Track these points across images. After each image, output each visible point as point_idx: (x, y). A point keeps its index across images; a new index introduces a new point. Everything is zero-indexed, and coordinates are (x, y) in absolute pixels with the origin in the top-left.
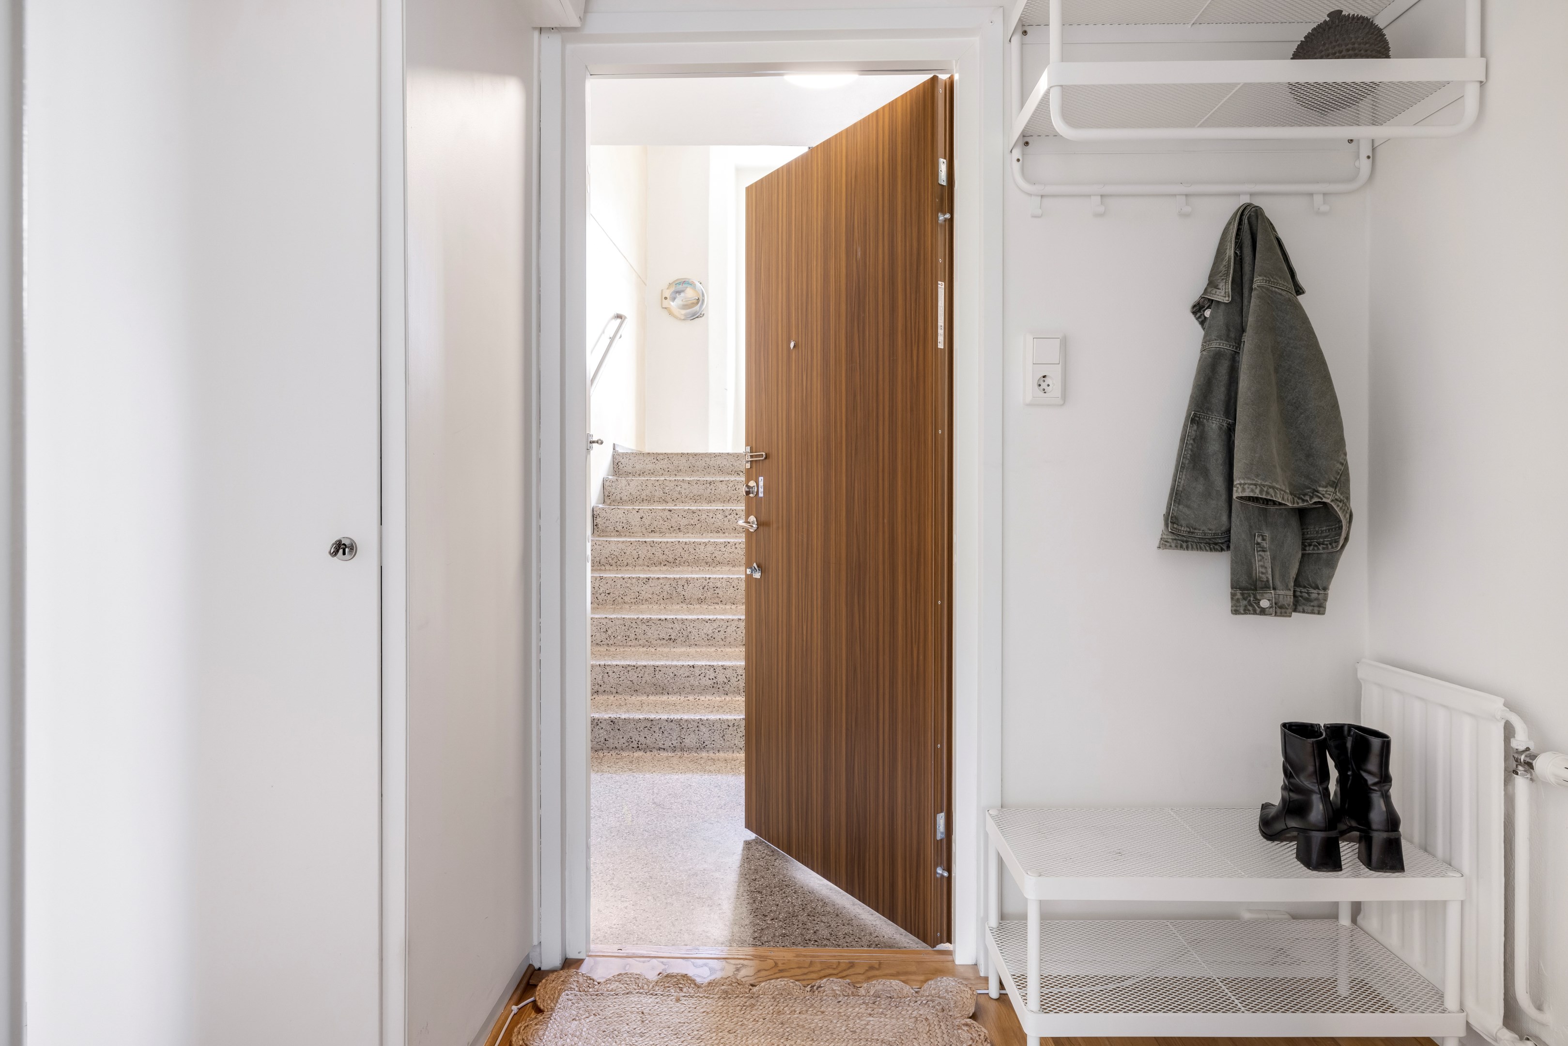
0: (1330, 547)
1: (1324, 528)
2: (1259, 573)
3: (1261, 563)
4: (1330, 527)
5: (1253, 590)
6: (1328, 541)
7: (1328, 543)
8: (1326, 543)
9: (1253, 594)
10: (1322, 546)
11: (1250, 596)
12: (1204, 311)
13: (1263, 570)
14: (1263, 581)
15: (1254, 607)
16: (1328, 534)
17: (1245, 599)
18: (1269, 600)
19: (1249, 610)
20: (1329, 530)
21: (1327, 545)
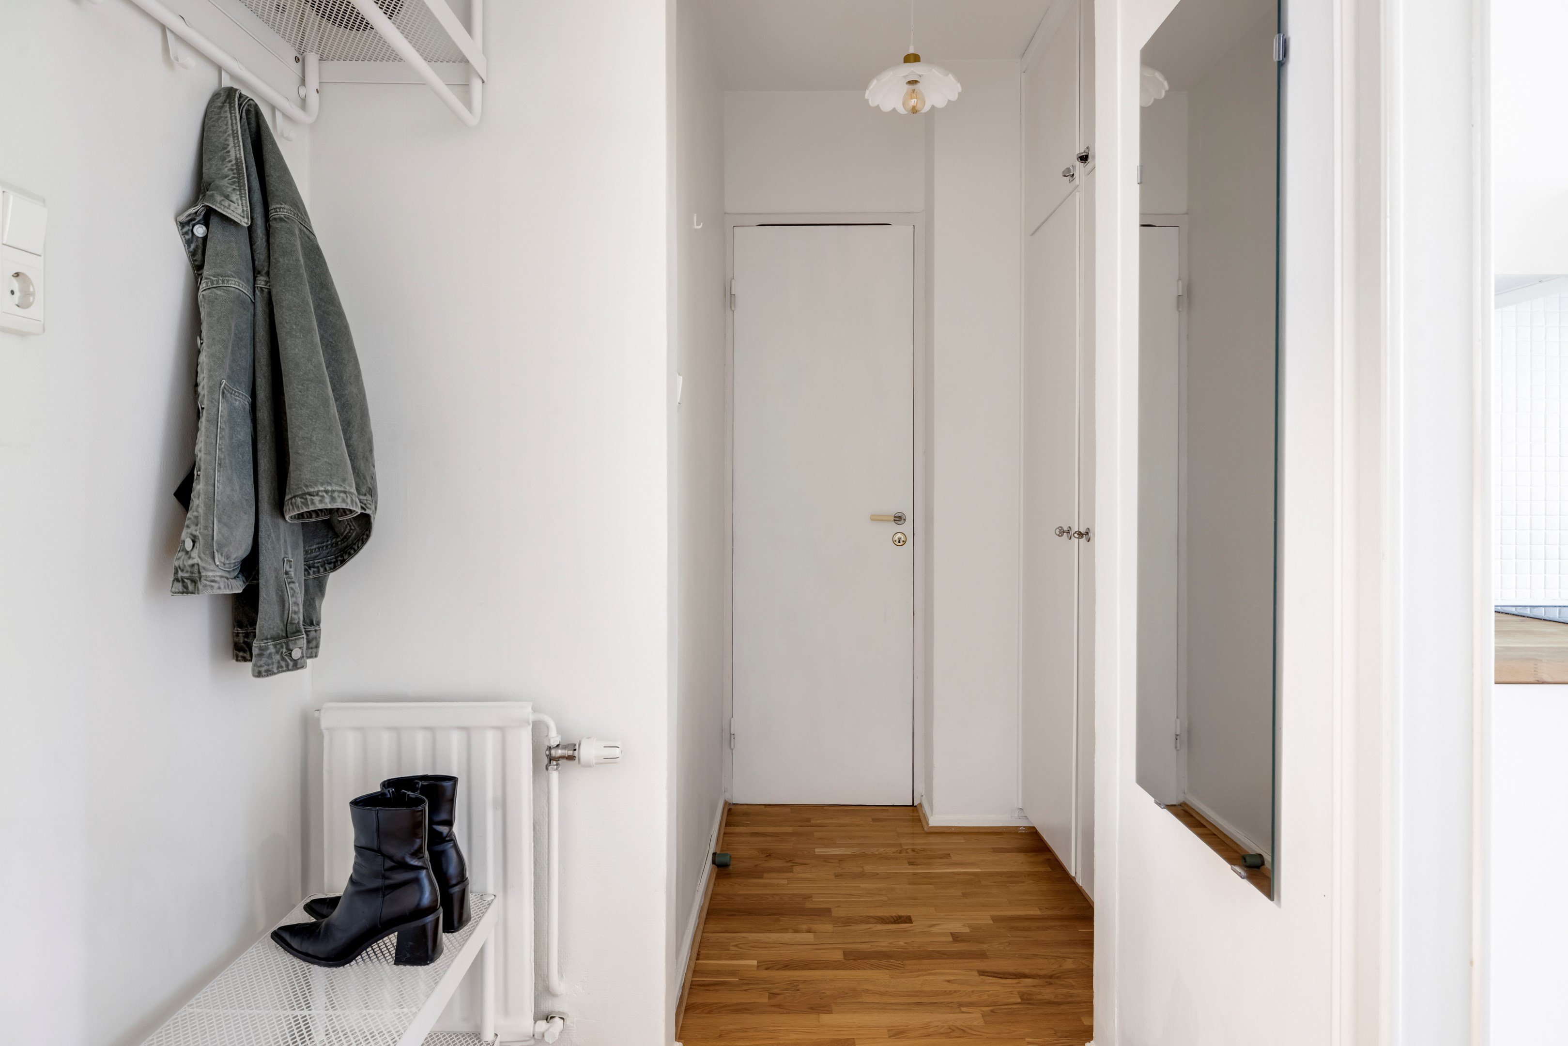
0: (322, 570)
1: (314, 547)
2: (292, 613)
3: (294, 599)
4: (320, 545)
5: (283, 638)
6: (318, 562)
7: (319, 564)
8: (316, 565)
9: (285, 643)
10: (312, 569)
11: (282, 647)
12: (193, 226)
13: (296, 609)
14: (294, 623)
15: (286, 661)
16: (318, 553)
17: (277, 652)
18: (300, 648)
19: (282, 667)
20: (319, 548)
21: (318, 567)
